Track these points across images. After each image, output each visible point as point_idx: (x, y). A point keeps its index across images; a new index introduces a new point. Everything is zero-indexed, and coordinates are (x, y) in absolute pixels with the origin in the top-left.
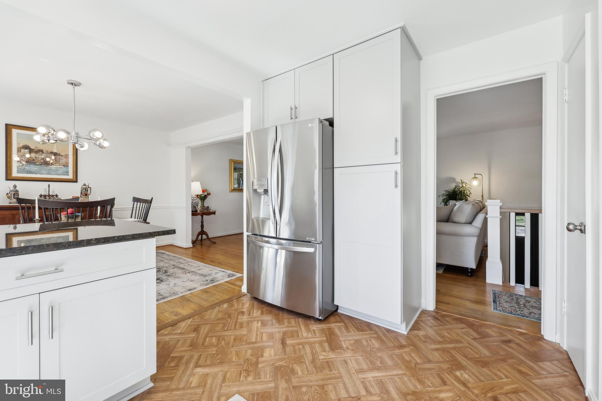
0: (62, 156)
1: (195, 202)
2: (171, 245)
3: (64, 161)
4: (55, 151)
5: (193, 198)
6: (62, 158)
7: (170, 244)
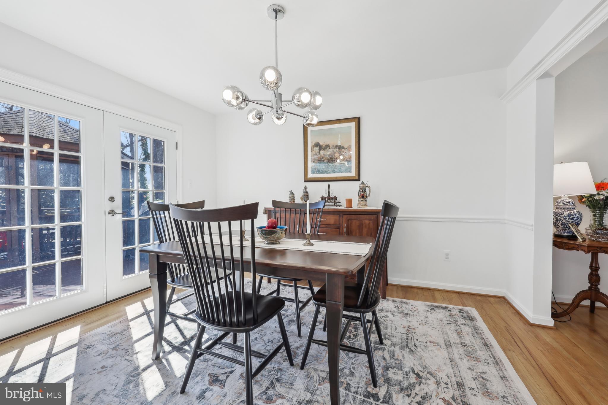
0: (345, 148)
1: (569, 215)
2: (504, 298)
3: (347, 154)
4: (339, 144)
5: (561, 204)
6: (346, 151)
7: (502, 296)
